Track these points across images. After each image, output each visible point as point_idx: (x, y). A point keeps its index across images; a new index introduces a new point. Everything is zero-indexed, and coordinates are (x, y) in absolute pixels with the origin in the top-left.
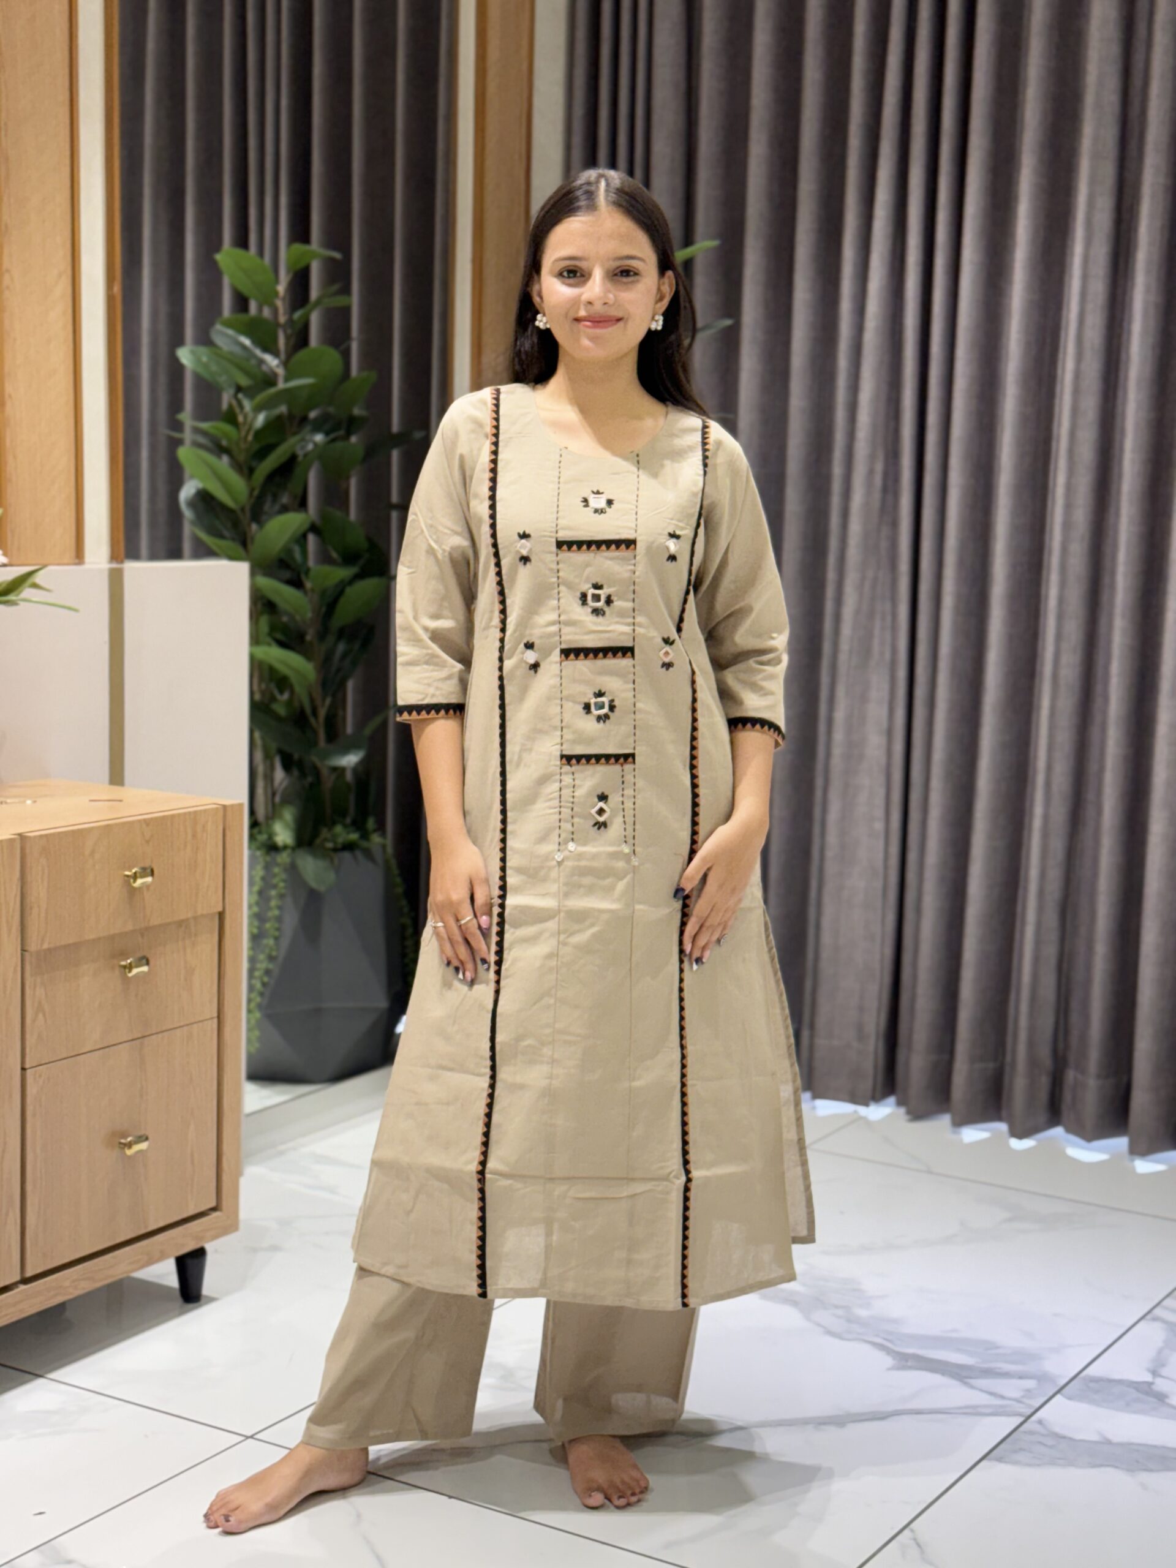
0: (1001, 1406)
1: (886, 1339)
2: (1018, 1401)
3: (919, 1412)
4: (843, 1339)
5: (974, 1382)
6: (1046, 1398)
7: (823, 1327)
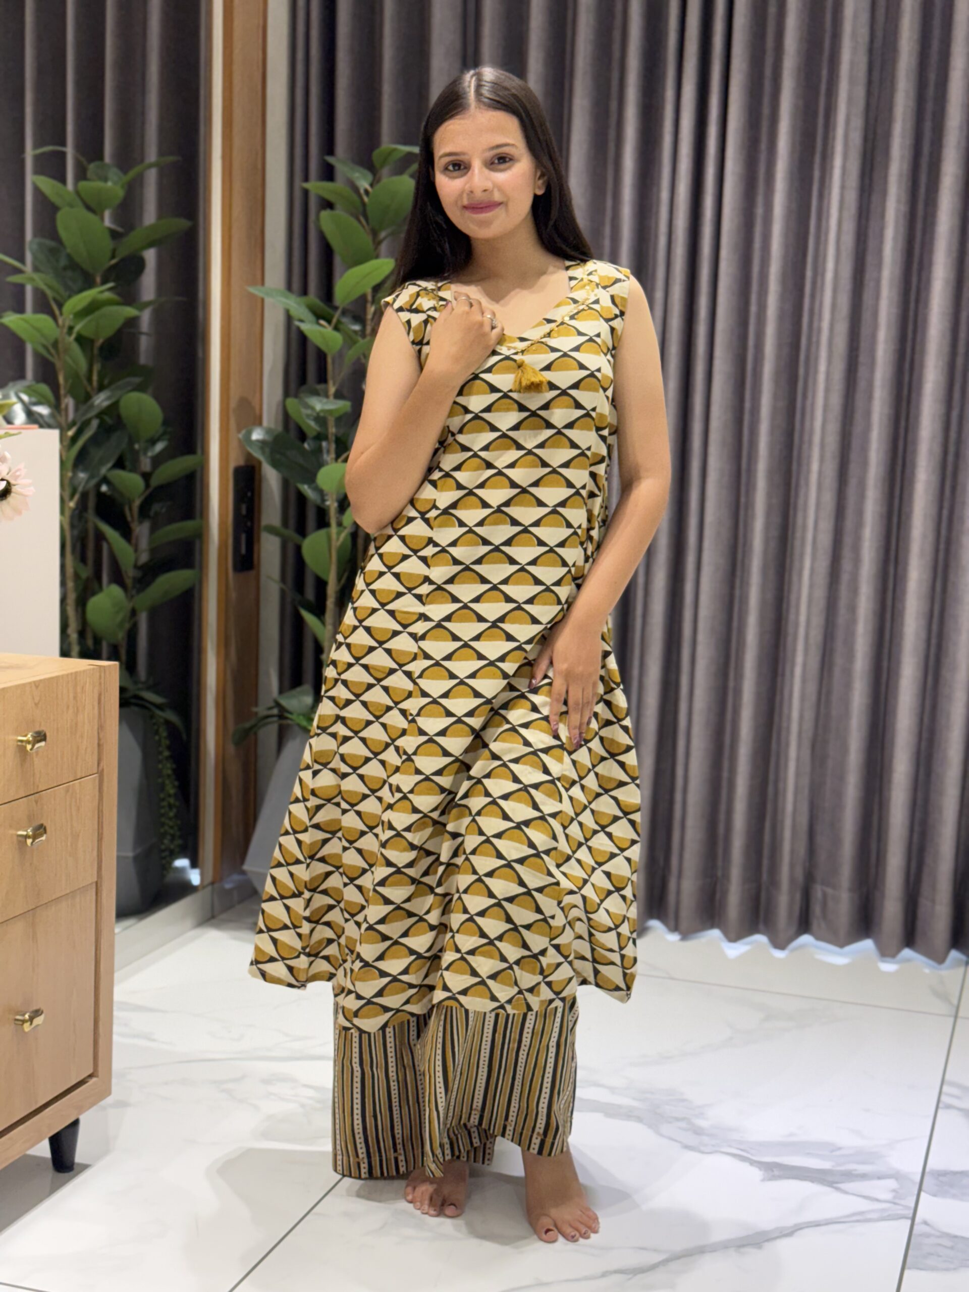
0: (884, 1210)
1: (742, 1150)
2: (895, 1203)
3: (817, 1224)
4: (703, 1152)
5: (842, 1186)
6: (915, 1198)
7: (680, 1142)
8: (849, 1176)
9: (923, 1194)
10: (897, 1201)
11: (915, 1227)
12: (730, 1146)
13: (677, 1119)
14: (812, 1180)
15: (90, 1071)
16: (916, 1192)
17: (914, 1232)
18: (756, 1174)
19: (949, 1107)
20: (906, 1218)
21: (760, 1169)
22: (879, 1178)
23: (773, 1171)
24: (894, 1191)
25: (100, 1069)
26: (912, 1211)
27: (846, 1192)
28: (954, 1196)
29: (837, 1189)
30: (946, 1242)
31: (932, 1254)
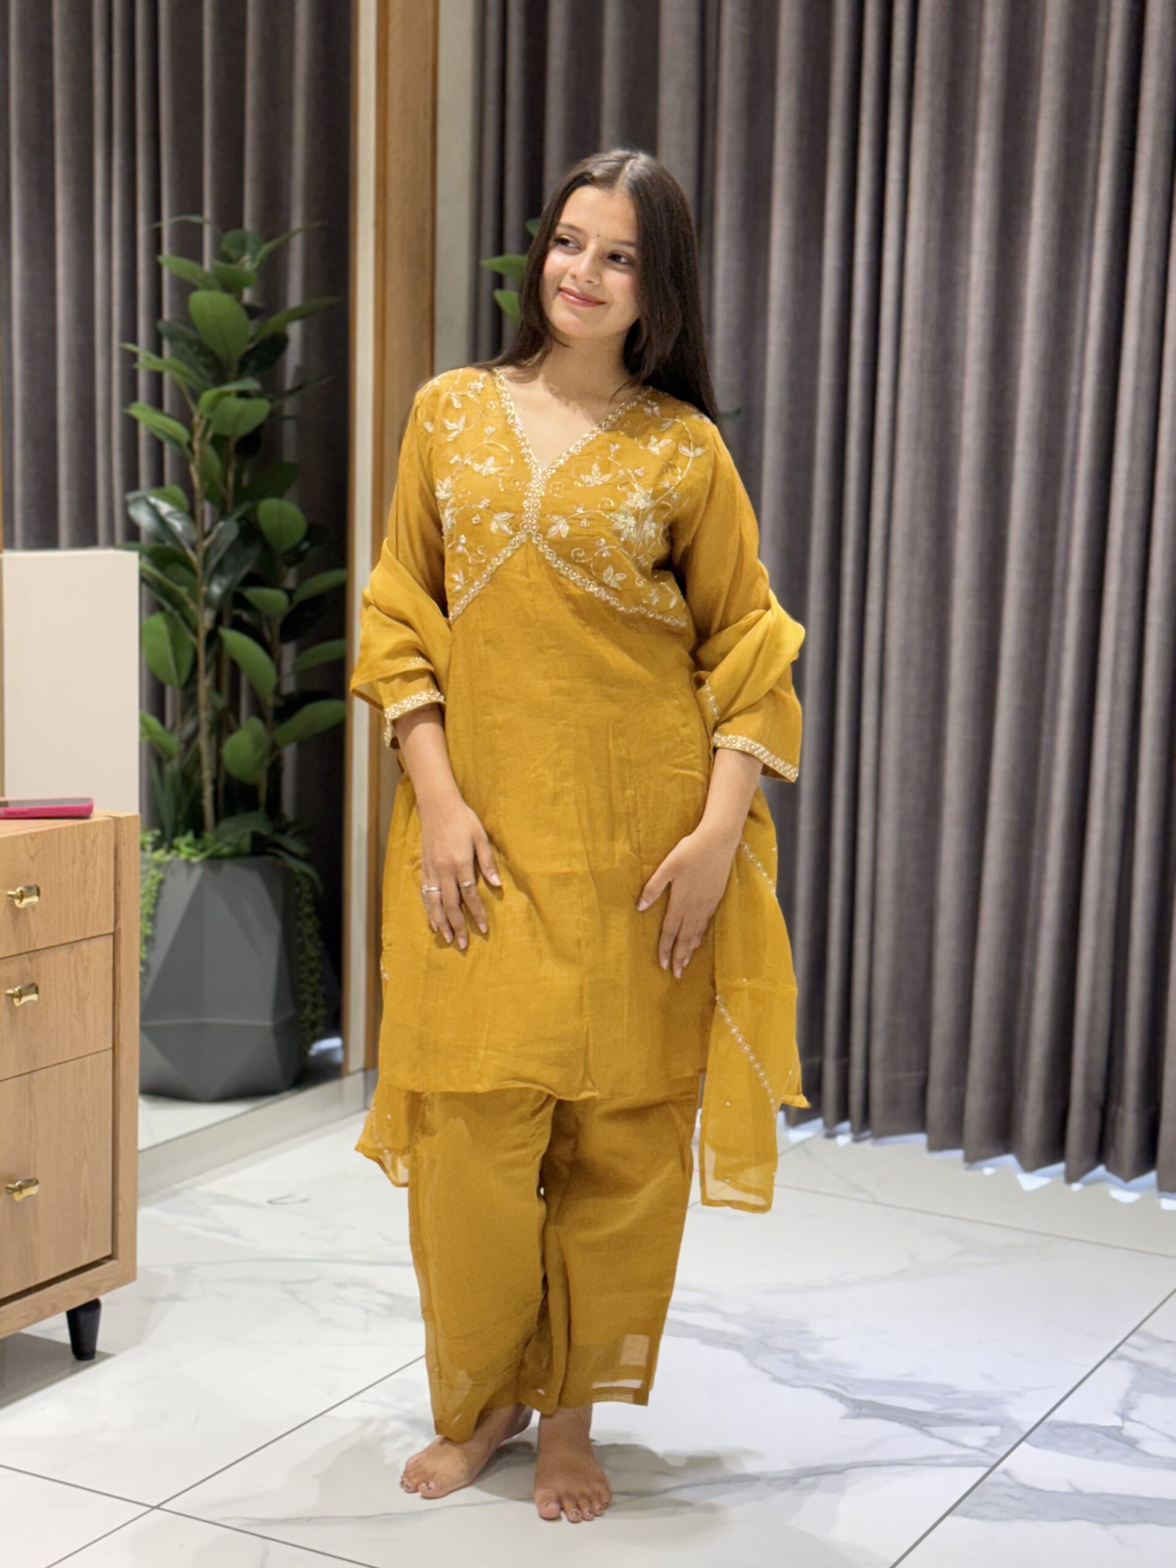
0: (965, 1456)
1: (838, 1386)
2: (982, 1450)
3: (877, 1464)
4: (792, 1386)
5: (934, 1430)
6: (1011, 1446)
7: (770, 1373)
8: (948, 1420)
9: (1024, 1444)
10: (989, 1449)
11: (990, 1476)
12: (828, 1382)
13: (783, 1351)
14: (900, 1423)
15: (109, 1252)
16: (1015, 1442)
17: (987, 1480)
18: (841, 1409)
19: (1122, 1358)
20: (985, 1465)
21: (848, 1406)
22: (983, 1424)
23: (861, 1409)
24: (992, 1438)
25: (121, 1251)
26: (997, 1460)
27: (931, 1435)
28: (1059, 1449)
29: (924, 1431)
30: (1016, 1493)
31: (991, 1503)
